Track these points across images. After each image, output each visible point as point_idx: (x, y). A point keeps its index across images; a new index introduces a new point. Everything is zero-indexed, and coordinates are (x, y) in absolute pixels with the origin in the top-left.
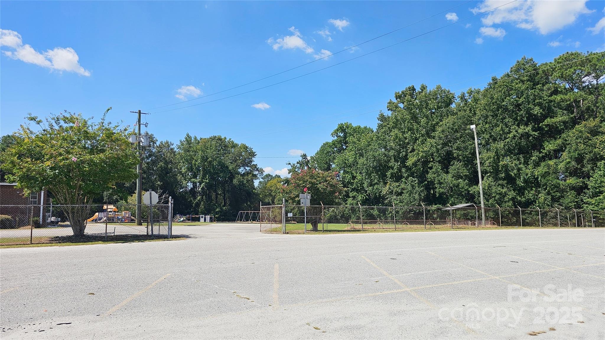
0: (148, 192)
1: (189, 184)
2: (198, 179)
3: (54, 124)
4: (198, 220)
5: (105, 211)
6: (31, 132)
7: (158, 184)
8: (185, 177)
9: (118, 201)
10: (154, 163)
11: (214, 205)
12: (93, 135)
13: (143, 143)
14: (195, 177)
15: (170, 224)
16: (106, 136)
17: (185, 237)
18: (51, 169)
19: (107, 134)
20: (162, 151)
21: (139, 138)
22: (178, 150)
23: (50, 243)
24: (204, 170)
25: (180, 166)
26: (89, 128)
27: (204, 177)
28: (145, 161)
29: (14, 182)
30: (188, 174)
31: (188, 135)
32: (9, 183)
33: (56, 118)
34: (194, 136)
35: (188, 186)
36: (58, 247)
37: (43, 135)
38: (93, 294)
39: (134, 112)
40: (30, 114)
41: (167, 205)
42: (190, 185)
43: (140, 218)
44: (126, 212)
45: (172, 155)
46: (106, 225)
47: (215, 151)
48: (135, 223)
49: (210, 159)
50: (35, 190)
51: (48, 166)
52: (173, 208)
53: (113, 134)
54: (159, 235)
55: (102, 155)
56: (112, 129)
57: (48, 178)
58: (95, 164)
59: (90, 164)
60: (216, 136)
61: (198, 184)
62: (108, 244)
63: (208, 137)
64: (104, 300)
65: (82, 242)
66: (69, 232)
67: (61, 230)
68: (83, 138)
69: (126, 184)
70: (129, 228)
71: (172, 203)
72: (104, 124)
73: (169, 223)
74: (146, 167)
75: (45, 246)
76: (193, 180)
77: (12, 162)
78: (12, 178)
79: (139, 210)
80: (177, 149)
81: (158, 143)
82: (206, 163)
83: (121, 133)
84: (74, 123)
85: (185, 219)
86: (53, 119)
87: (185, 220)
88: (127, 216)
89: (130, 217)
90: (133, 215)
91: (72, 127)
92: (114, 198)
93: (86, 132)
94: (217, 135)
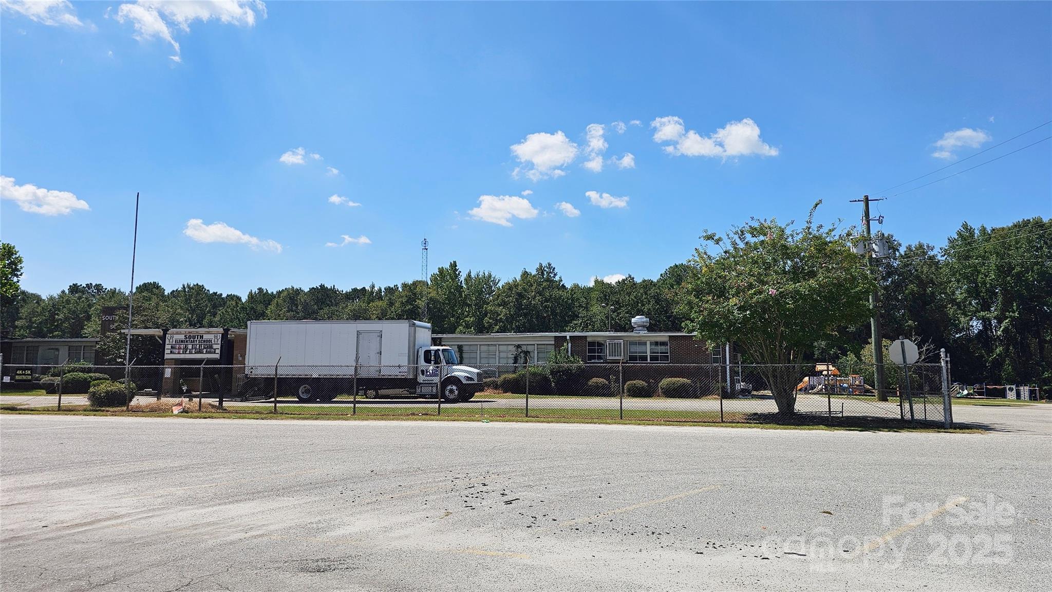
0: (897, 343)
1: (974, 323)
2: (994, 311)
3: (738, 241)
4: (1002, 394)
5: (819, 375)
6: (709, 257)
7: (908, 326)
8: (964, 308)
9: (838, 358)
10: (897, 286)
11: (1038, 364)
12: (794, 250)
13: (877, 252)
14: (986, 307)
15: (947, 402)
16: (816, 249)
17: (982, 428)
18: (739, 309)
19: (817, 246)
20: (911, 264)
21: (868, 245)
22: (944, 258)
23: (747, 423)
24: (1005, 291)
25: (950, 288)
26: (788, 240)
27: (1006, 307)
28: (881, 284)
29: (693, 331)
30: (970, 304)
31: (965, 226)
32: (688, 333)
33: (739, 231)
34: (981, 225)
35: (972, 326)
36: (759, 430)
37: (724, 259)
38: (830, 513)
39: (856, 201)
40: (706, 231)
41: (937, 364)
42: (976, 325)
43: (882, 388)
44: (854, 376)
45: (933, 269)
46: (829, 399)
47: (1028, 251)
48: (875, 396)
49: (1018, 269)
50: (721, 341)
51: (735, 305)
52: (949, 371)
53: (826, 244)
54: (926, 420)
55: (812, 282)
56: (824, 235)
57: (735, 324)
58: (803, 297)
59: (795, 298)
60: (1029, 220)
61: (994, 322)
62: (836, 431)
63: (1010, 225)
64: (850, 527)
65: (794, 425)
66: (771, 406)
67: (761, 404)
68: (780, 256)
69: (850, 328)
70: (868, 405)
71: (947, 362)
72: (810, 230)
73: (944, 400)
74: (882, 295)
75: (741, 427)
76: (982, 313)
77: (690, 303)
78: (690, 325)
79: (880, 373)
80: (942, 256)
81: (902, 250)
82: (1009, 278)
83: (840, 241)
84: (765, 235)
85: (971, 391)
86: (736, 233)
87: (972, 395)
88: (857, 383)
89: (862, 386)
90: (869, 381)
91: (762, 242)
92: (832, 353)
93: (785, 246)
94: (1030, 216)
